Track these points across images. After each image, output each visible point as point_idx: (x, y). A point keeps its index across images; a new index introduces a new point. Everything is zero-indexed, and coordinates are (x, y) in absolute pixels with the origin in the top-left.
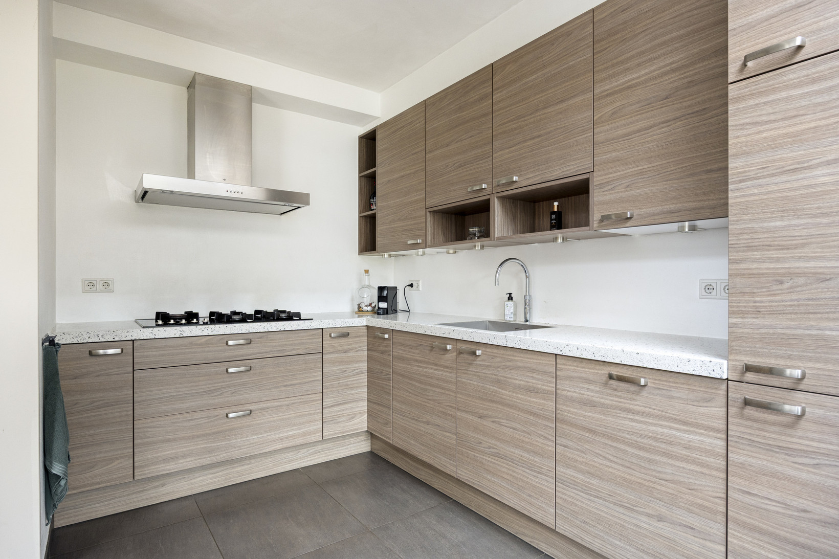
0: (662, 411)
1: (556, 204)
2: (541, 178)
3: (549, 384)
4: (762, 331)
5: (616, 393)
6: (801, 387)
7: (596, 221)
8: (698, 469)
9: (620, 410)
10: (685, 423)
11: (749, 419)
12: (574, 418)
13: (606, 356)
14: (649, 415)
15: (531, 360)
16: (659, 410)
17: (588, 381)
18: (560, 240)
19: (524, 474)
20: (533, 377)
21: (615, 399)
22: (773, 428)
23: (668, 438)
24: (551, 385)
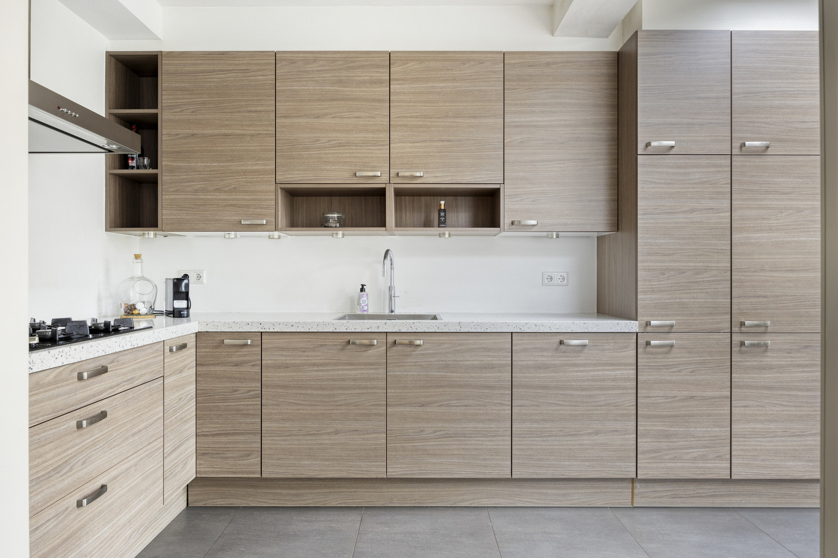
0: (598, 360)
1: (443, 203)
2: (452, 179)
3: (505, 359)
4: (655, 302)
5: (565, 354)
6: (673, 331)
7: (507, 224)
8: (621, 392)
9: (568, 366)
10: (612, 365)
11: (648, 354)
12: (529, 381)
13: (560, 328)
14: (590, 365)
15: (486, 341)
16: (596, 360)
17: (542, 350)
18: (447, 236)
19: (479, 443)
20: (488, 355)
21: (564, 359)
22: (660, 356)
23: (602, 377)
24: (507, 359)
